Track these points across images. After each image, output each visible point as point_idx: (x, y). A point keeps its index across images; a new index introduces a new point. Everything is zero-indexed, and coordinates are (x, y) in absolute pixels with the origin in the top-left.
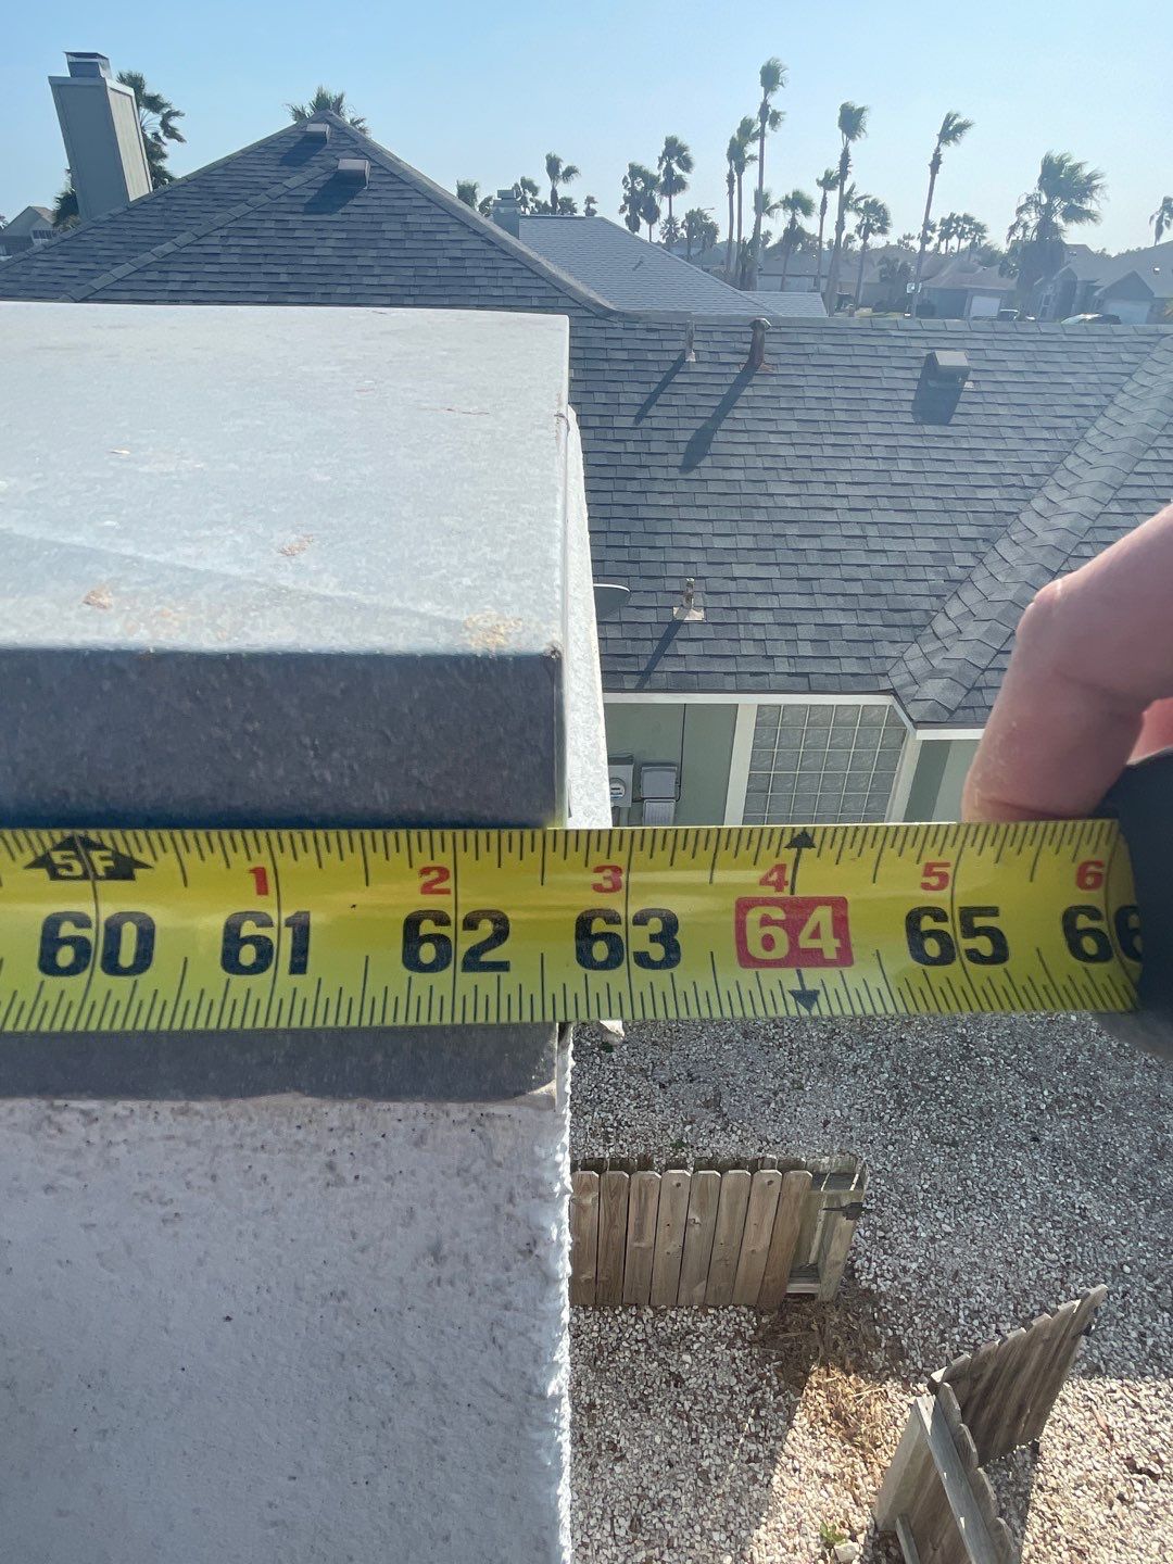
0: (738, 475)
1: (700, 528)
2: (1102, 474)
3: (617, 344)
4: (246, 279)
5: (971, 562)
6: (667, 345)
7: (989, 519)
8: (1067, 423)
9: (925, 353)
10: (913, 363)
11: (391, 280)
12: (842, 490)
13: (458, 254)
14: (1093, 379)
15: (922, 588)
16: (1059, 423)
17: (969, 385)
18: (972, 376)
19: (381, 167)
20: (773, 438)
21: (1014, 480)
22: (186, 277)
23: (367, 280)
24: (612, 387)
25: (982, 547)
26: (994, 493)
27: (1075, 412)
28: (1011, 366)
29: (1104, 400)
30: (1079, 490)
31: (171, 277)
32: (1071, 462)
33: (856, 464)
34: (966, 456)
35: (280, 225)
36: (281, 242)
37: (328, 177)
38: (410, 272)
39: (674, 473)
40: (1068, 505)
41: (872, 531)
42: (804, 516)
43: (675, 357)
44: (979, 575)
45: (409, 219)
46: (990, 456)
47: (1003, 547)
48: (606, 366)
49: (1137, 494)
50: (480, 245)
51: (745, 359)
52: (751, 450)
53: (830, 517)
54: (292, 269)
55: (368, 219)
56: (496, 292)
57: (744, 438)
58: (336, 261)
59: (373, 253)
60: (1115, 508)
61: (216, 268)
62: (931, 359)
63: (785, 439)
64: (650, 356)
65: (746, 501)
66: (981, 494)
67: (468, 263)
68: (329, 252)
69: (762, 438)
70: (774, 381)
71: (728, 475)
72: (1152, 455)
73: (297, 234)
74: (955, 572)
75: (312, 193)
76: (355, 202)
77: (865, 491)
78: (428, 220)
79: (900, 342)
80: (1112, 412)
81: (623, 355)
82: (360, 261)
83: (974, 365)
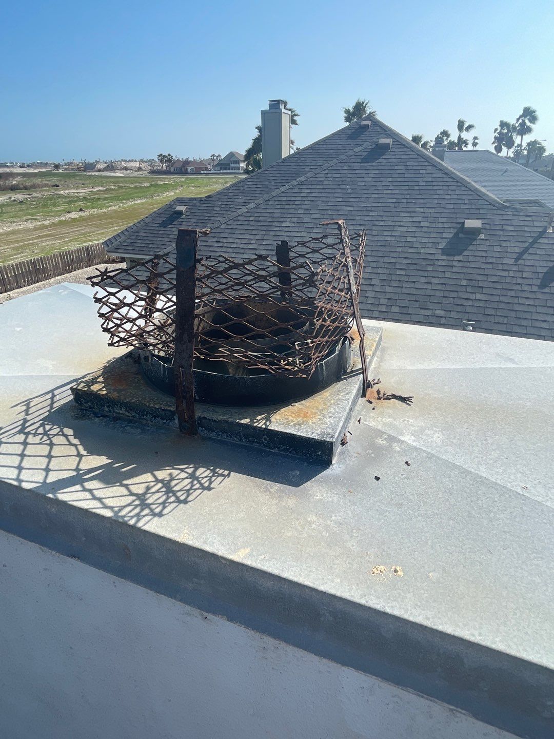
19: (398, 141)
39: (535, 289)
75: (365, 154)
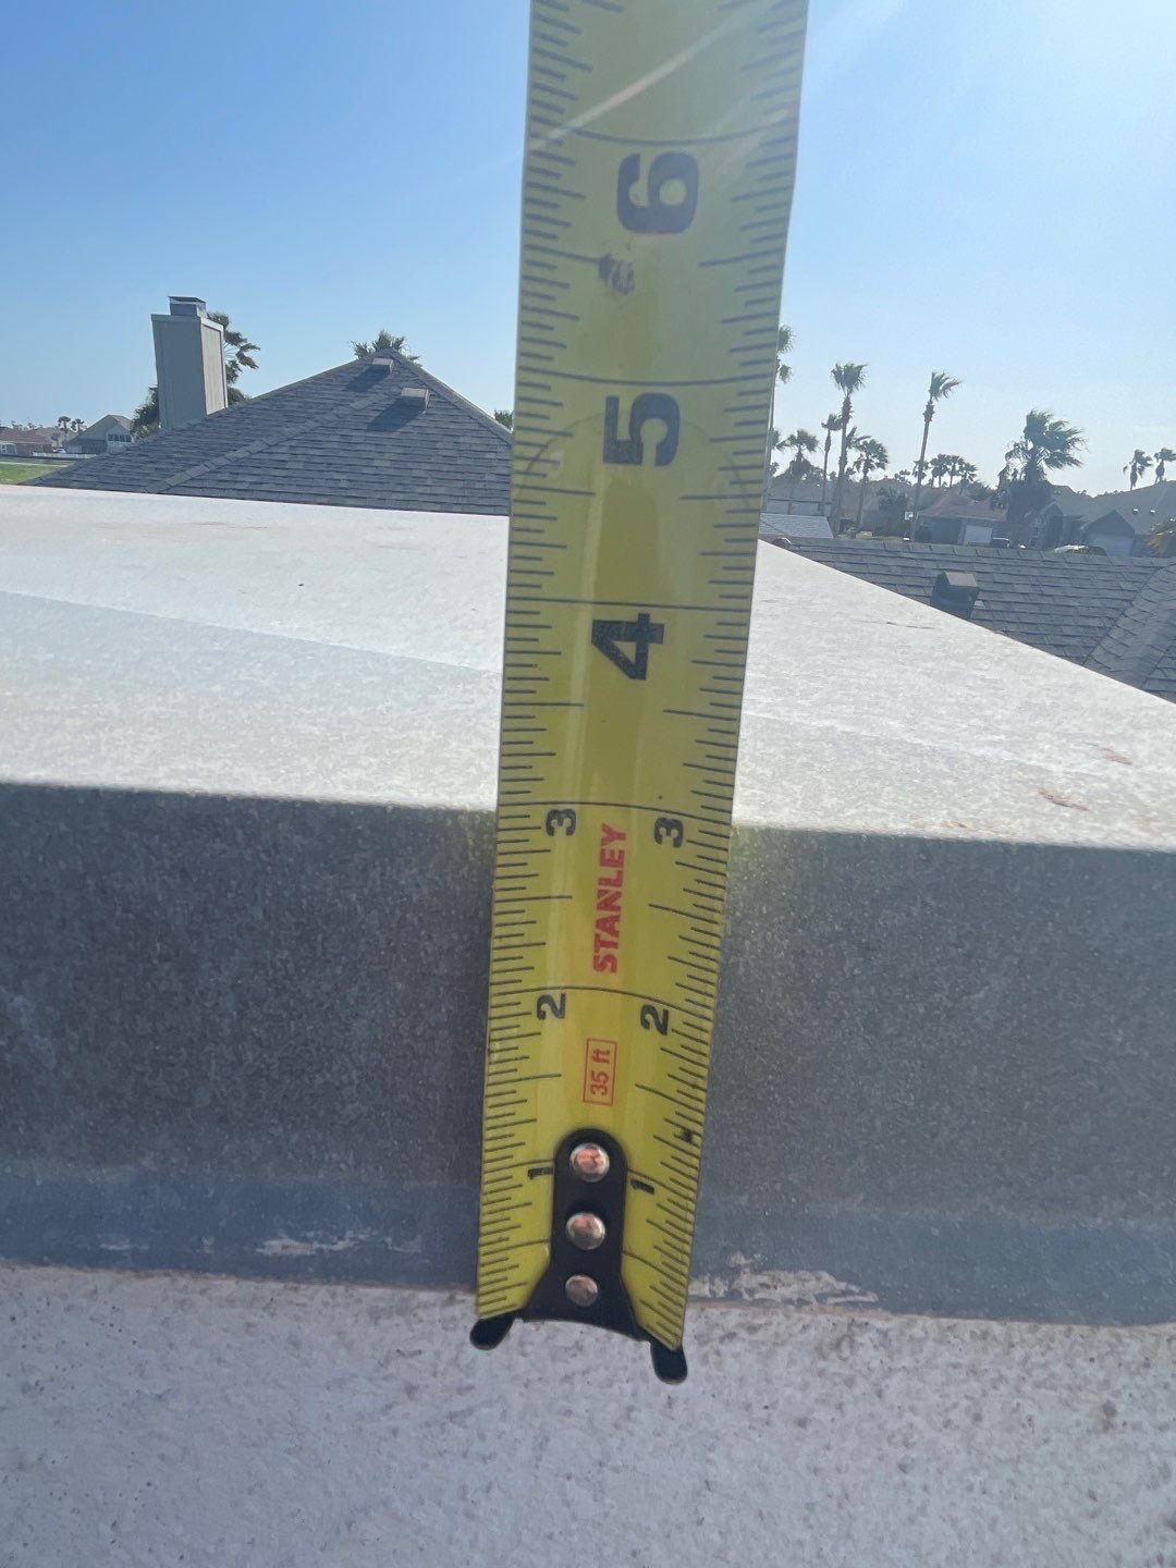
4: (309, 483)
9: (936, 574)
10: (926, 582)
11: (441, 490)
16: (1067, 641)
17: (978, 603)
18: (982, 596)
19: (439, 396)
22: (254, 479)
27: (1080, 632)
28: (1019, 589)
29: (1108, 623)
31: (241, 478)
35: (344, 440)
36: (342, 454)
37: (391, 402)
45: (462, 440)
54: (352, 477)
55: (424, 438)
58: (392, 472)
61: (284, 473)
62: (942, 580)
68: (387, 464)
72: (1156, 674)
73: (358, 447)
75: (377, 414)
76: (413, 423)
78: (477, 440)
79: (914, 563)
83: (982, 586)
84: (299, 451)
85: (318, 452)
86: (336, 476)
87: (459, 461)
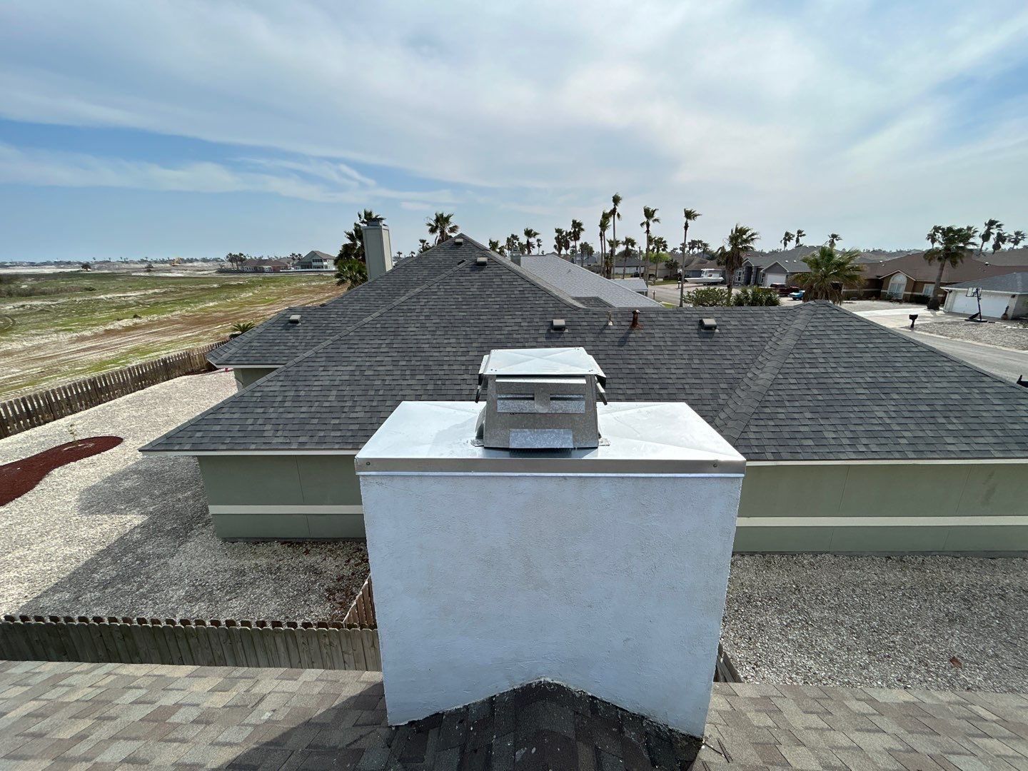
0: (634, 366)
1: (621, 386)
2: (774, 364)
3: (583, 320)
4: (447, 300)
5: (727, 398)
6: (601, 320)
7: (732, 381)
8: (757, 344)
9: (699, 319)
10: (695, 323)
11: (499, 299)
12: (673, 371)
13: (522, 289)
14: (765, 327)
15: (709, 408)
16: (753, 343)
17: (717, 331)
18: (718, 327)
20: (645, 353)
21: (739, 366)
22: (426, 300)
23: (490, 300)
24: (583, 335)
25: (730, 391)
26: (732, 371)
27: (759, 339)
28: (733, 323)
29: (770, 335)
30: (765, 370)
31: (420, 300)
32: (760, 358)
33: (677, 361)
34: (719, 357)
35: (458, 281)
36: (458, 287)
37: (473, 263)
38: (505, 296)
40: (761, 376)
41: (686, 386)
42: (660, 381)
43: (604, 323)
44: (730, 402)
45: (503, 277)
46: (729, 357)
47: (738, 391)
48: (579, 328)
49: (787, 371)
50: (529, 286)
51: (631, 323)
52: (637, 357)
53: (670, 381)
54: (463, 296)
55: (488, 277)
56: (537, 302)
57: (634, 352)
58: (478, 293)
59: (492, 290)
60: (780, 376)
61: (436, 297)
62: (701, 322)
63: (649, 352)
64: (595, 324)
65: (639, 376)
66: (727, 371)
67: (526, 292)
68: (475, 290)
69: (641, 352)
70: (642, 331)
71: (629, 366)
72: (791, 356)
73: (464, 284)
74: (721, 401)
76: (483, 272)
77: (682, 371)
78: (509, 277)
79: (689, 316)
80: (773, 339)
81: (585, 324)
82: (487, 293)
83: (719, 323)
84: (441, 287)
85: (449, 287)
86: (457, 297)
87: (503, 286)
